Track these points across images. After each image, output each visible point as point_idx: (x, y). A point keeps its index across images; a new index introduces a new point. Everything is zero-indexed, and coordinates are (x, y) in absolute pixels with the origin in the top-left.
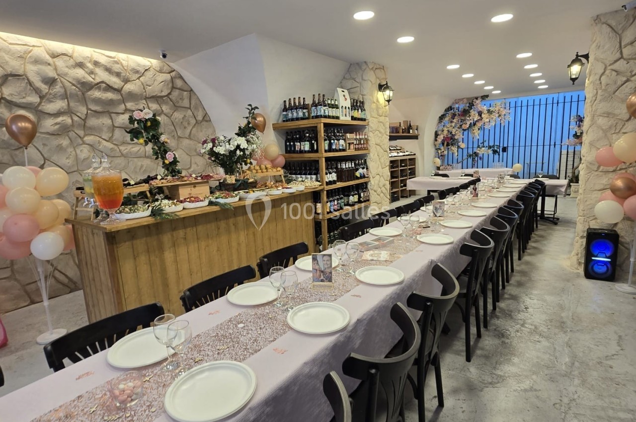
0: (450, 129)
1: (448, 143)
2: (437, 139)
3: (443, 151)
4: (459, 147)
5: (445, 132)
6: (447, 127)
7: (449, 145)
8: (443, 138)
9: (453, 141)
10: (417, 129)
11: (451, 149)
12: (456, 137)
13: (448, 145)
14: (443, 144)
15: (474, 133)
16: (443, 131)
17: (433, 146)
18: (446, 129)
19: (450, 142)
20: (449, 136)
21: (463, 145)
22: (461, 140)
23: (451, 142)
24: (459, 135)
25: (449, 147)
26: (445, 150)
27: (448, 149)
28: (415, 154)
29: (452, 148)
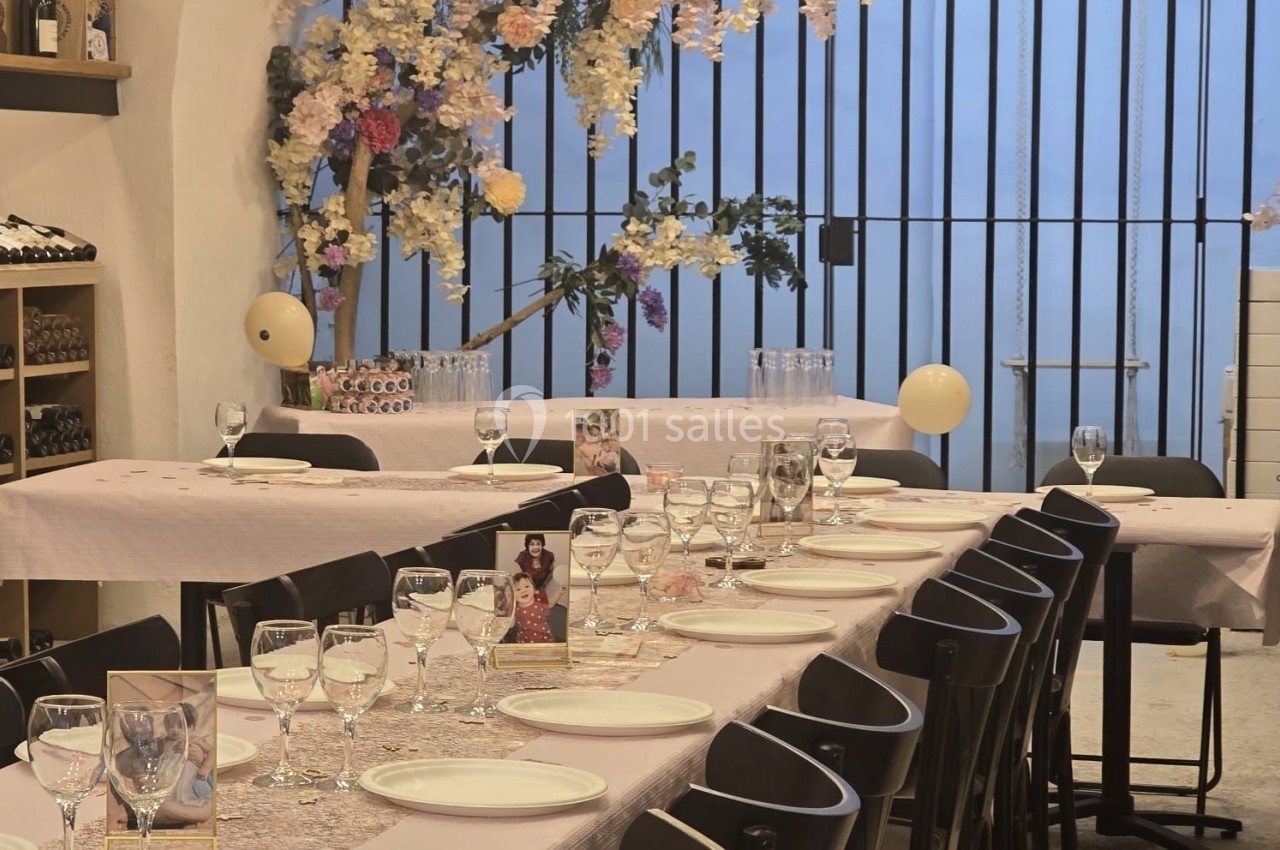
0: (400, 39)
1: (380, 159)
2: (293, 121)
3: (343, 236)
4: (473, 203)
5: (359, 68)
6: (373, 24)
7: (395, 185)
8: (335, 119)
9: (429, 144)
10: (103, 23)
11: (411, 220)
12: (449, 115)
13: (381, 179)
14: (341, 169)
15: (596, 89)
16: (337, 53)
17: (256, 189)
18: (361, 41)
19: (398, 155)
20: (390, 99)
21: (508, 190)
22: (490, 141)
23: (412, 155)
24: (475, 101)
25: (391, 198)
26: (362, 230)
27: (386, 213)
28: (87, 253)
29: (418, 207)
